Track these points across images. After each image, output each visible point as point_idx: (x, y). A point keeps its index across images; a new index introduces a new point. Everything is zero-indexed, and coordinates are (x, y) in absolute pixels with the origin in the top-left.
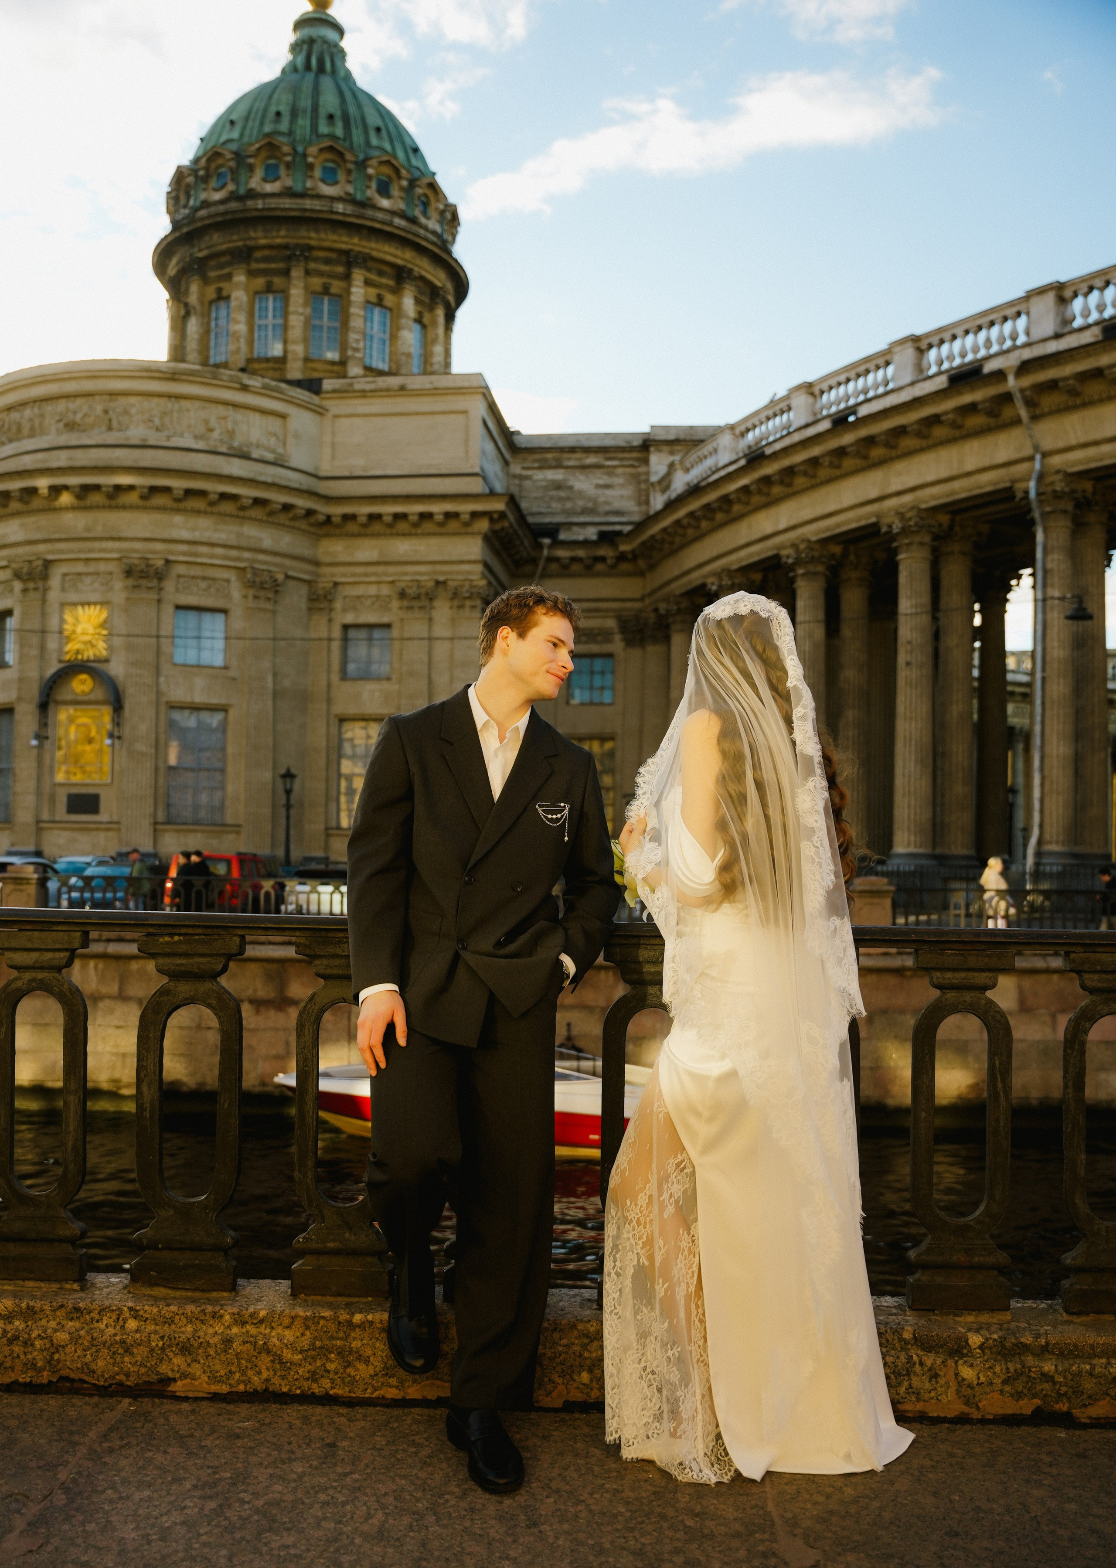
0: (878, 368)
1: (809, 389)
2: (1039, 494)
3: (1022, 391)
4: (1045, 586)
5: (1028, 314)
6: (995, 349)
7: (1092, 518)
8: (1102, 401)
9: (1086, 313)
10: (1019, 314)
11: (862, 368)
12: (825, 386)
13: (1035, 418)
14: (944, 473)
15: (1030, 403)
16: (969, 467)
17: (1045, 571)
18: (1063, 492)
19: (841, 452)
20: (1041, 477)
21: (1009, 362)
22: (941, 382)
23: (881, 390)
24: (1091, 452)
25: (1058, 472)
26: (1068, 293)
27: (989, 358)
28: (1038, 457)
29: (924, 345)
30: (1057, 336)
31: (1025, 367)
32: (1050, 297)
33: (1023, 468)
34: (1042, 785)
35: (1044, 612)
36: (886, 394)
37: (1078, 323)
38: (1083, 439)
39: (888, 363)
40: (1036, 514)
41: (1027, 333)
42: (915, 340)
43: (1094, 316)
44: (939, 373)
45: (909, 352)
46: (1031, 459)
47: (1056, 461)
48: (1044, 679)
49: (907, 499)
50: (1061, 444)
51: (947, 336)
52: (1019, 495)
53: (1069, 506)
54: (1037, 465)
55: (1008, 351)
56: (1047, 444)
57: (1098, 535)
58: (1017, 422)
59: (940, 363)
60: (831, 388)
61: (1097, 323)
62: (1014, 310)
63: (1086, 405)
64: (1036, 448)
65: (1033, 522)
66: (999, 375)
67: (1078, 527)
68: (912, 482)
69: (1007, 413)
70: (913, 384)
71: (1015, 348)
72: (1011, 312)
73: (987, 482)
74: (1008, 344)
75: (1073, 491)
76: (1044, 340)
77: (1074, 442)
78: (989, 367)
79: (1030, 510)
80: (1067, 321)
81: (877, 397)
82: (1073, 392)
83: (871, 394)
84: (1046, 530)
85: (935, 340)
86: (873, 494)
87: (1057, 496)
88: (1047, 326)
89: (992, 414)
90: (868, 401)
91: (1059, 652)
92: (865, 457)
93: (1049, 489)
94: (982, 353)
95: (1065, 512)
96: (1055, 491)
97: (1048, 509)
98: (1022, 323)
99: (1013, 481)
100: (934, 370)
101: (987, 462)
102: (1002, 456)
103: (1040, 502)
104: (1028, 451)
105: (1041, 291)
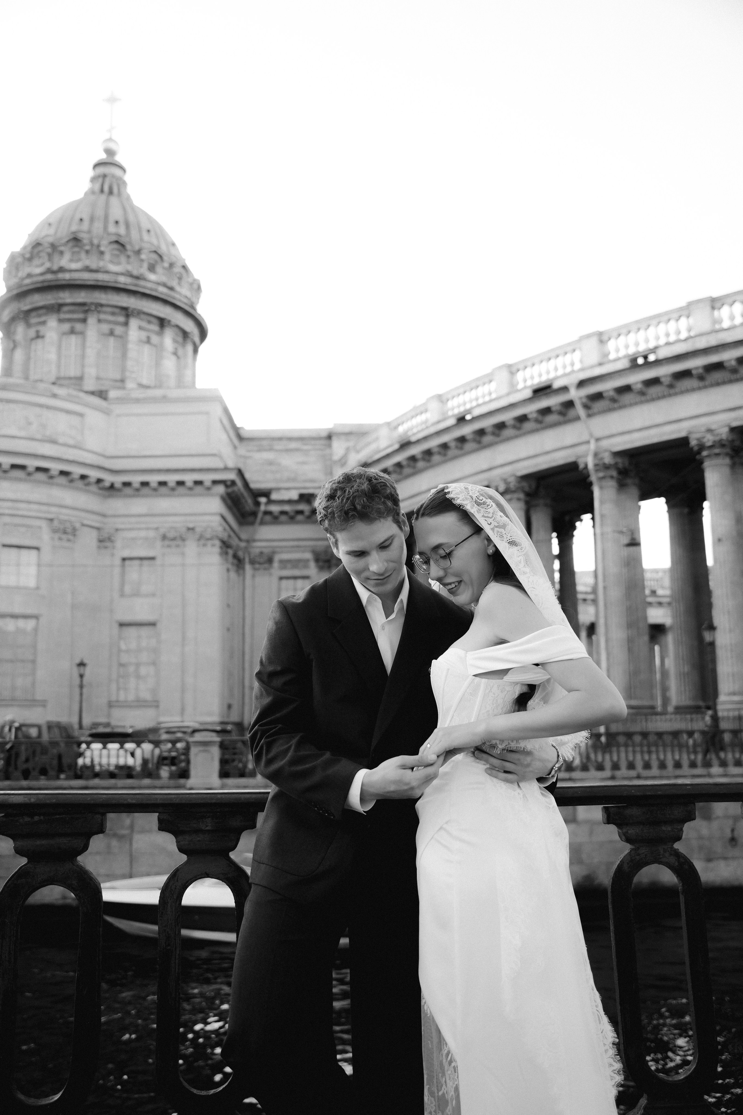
0: (484, 384)
1: (441, 399)
2: (596, 465)
3: (581, 398)
4: (602, 525)
5: (580, 349)
6: (560, 372)
7: (629, 481)
8: (631, 405)
9: (617, 350)
10: (574, 350)
11: (474, 385)
12: (450, 396)
13: (589, 416)
14: (531, 453)
15: (586, 407)
16: (548, 447)
17: (602, 516)
18: (610, 465)
19: (462, 440)
20: (596, 455)
21: (571, 381)
22: (528, 393)
23: (487, 399)
24: (626, 438)
25: (606, 451)
26: (605, 338)
27: (556, 378)
28: (593, 442)
29: (514, 369)
30: (600, 364)
31: (582, 384)
32: (594, 341)
33: (582, 449)
34: (608, 659)
35: (603, 543)
36: (491, 401)
37: (612, 356)
38: (620, 429)
39: (491, 381)
40: (593, 478)
41: (581, 361)
42: (509, 366)
43: (622, 353)
44: (525, 388)
45: (505, 374)
46: (588, 442)
47: (605, 444)
48: (605, 588)
49: (508, 469)
50: (607, 433)
51: (529, 363)
52: (581, 466)
53: (614, 473)
54: (592, 446)
55: (569, 374)
56: (598, 434)
57: (634, 491)
58: (578, 418)
59: (525, 381)
60: (453, 397)
61: (625, 357)
62: (571, 348)
63: (621, 408)
64: (591, 435)
65: (591, 484)
66: (565, 389)
67: (622, 486)
68: (511, 458)
69: (571, 413)
70: (508, 394)
71: (573, 372)
72: (570, 348)
73: (559, 459)
74: (569, 369)
75: (616, 464)
76: (592, 367)
77: (614, 431)
78: (556, 385)
79: (588, 476)
80: (606, 355)
81: (485, 403)
82: (613, 400)
83: (481, 401)
84: (601, 488)
85: (521, 366)
86: (485, 466)
87: (607, 467)
88: (593, 358)
89: (562, 413)
90: (478, 405)
91: (614, 569)
92: (479, 442)
93: (601, 462)
94: (552, 375)
95: (612, 477)
96: (604, 464)
97: (601, 474)
98: (577, 355)
99: (579, 457)
100: (521, 386)
101: (559, 445)
102: (569, 441)
103: (597, 471)
104: (585, 437)
105: (588, 336)
